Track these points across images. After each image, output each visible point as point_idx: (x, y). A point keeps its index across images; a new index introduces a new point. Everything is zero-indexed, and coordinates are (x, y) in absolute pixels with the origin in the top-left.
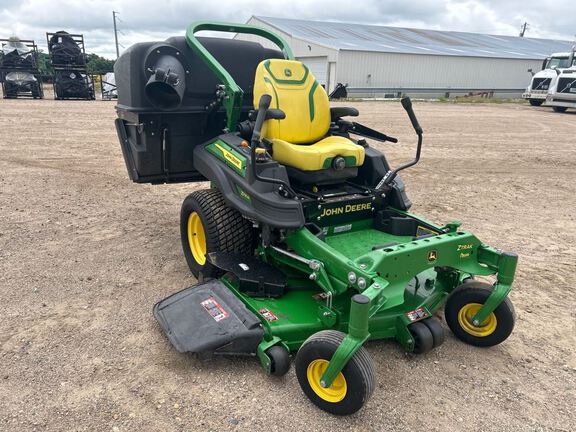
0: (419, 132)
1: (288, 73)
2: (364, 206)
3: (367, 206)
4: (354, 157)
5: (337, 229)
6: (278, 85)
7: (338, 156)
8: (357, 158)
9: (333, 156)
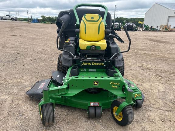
0: (130, 40)
1: (92, 18)
2: (100, 64)
3: (102, 64)
4: (100, 47)
5: (89, 70)
6: (87, 22)
7: (93, 46)
8: (101, 47)
9: (91, 45)
